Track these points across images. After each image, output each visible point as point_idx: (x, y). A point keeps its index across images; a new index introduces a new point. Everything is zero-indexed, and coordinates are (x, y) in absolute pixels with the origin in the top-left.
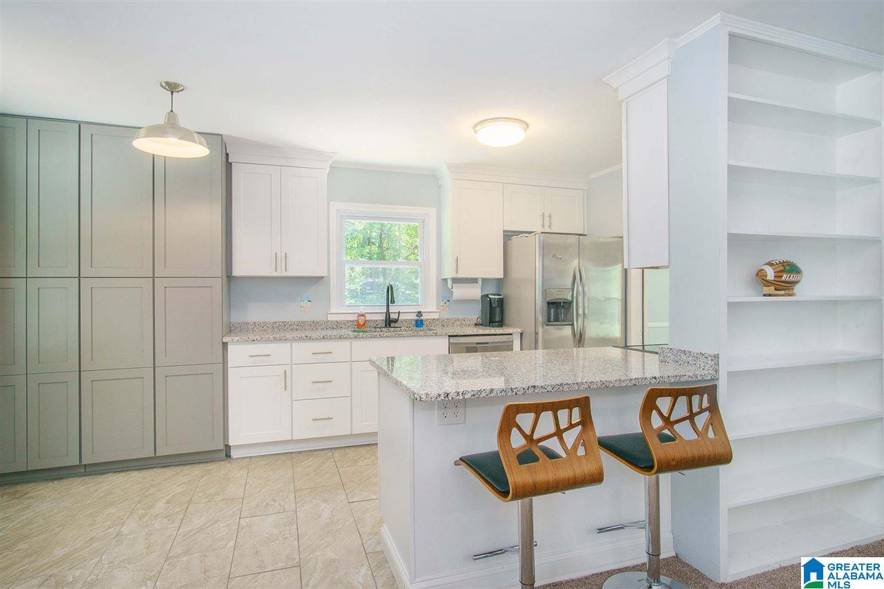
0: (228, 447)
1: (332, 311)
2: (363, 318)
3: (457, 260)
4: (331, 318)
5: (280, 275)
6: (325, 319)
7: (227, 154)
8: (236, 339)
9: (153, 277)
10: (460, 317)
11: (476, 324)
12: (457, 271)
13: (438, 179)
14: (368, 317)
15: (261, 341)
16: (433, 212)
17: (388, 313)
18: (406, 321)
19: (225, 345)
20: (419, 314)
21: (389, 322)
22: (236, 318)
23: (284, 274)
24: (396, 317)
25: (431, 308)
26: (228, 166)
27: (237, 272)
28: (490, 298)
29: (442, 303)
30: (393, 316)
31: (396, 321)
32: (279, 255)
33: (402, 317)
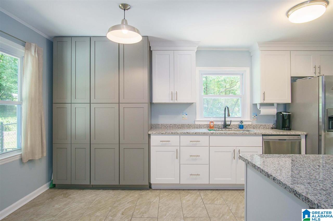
0: (150, 184)
1: (197, 120)
2: (212, 123)
3: (264, 94)
4: (196, 123)
5: (174, 102)
6: (194, 124)
7: (150, 47)
8: (154, 133)
9: (119, 103)
10: (263, 124)
11: (272, 128)
12: (264, 99)
13: (250, 53)
14: (215, 123)
15: (165, 134)
16: (248, 69)
17: (225, 121)
18: (234, 125)
19: (149, 135)
20: (242, 122)
21: (226, 126)
22: (154, 122)
23: (176, 102)
24: (229, 123)
25: (247, 119)
26: (151, 52)
27: (154, 101)
28: (283, 114)
29: (253, 117)
30: (228, 123)
31: (229, 125)
32: (173, 92)
33: (232, 123)
